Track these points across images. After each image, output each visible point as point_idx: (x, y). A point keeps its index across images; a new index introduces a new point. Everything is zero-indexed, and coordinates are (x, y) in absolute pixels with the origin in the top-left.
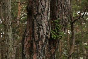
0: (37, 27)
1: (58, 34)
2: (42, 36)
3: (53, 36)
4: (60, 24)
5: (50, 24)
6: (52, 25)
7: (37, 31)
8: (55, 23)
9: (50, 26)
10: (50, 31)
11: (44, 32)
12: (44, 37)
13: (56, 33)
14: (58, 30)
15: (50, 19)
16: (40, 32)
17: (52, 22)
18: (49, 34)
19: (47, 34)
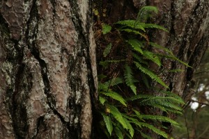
0: (9, 66)
1: (145, 109)
2: (41, 120)
3: (114, 121)
4: (159, 47)
5: (93, 46)
6: (108, 49)
7: (9, 90)
8: (126, 36)
9: (93, 55)
10: (92, 89)
11: (51, 98)
12: (57, 128)
13: (134, 104)
14: (145, 85)
15: (90, 14)
16: (27, 97)
17: (106, 29)
18: (87, 111)
19: (75, 107)
